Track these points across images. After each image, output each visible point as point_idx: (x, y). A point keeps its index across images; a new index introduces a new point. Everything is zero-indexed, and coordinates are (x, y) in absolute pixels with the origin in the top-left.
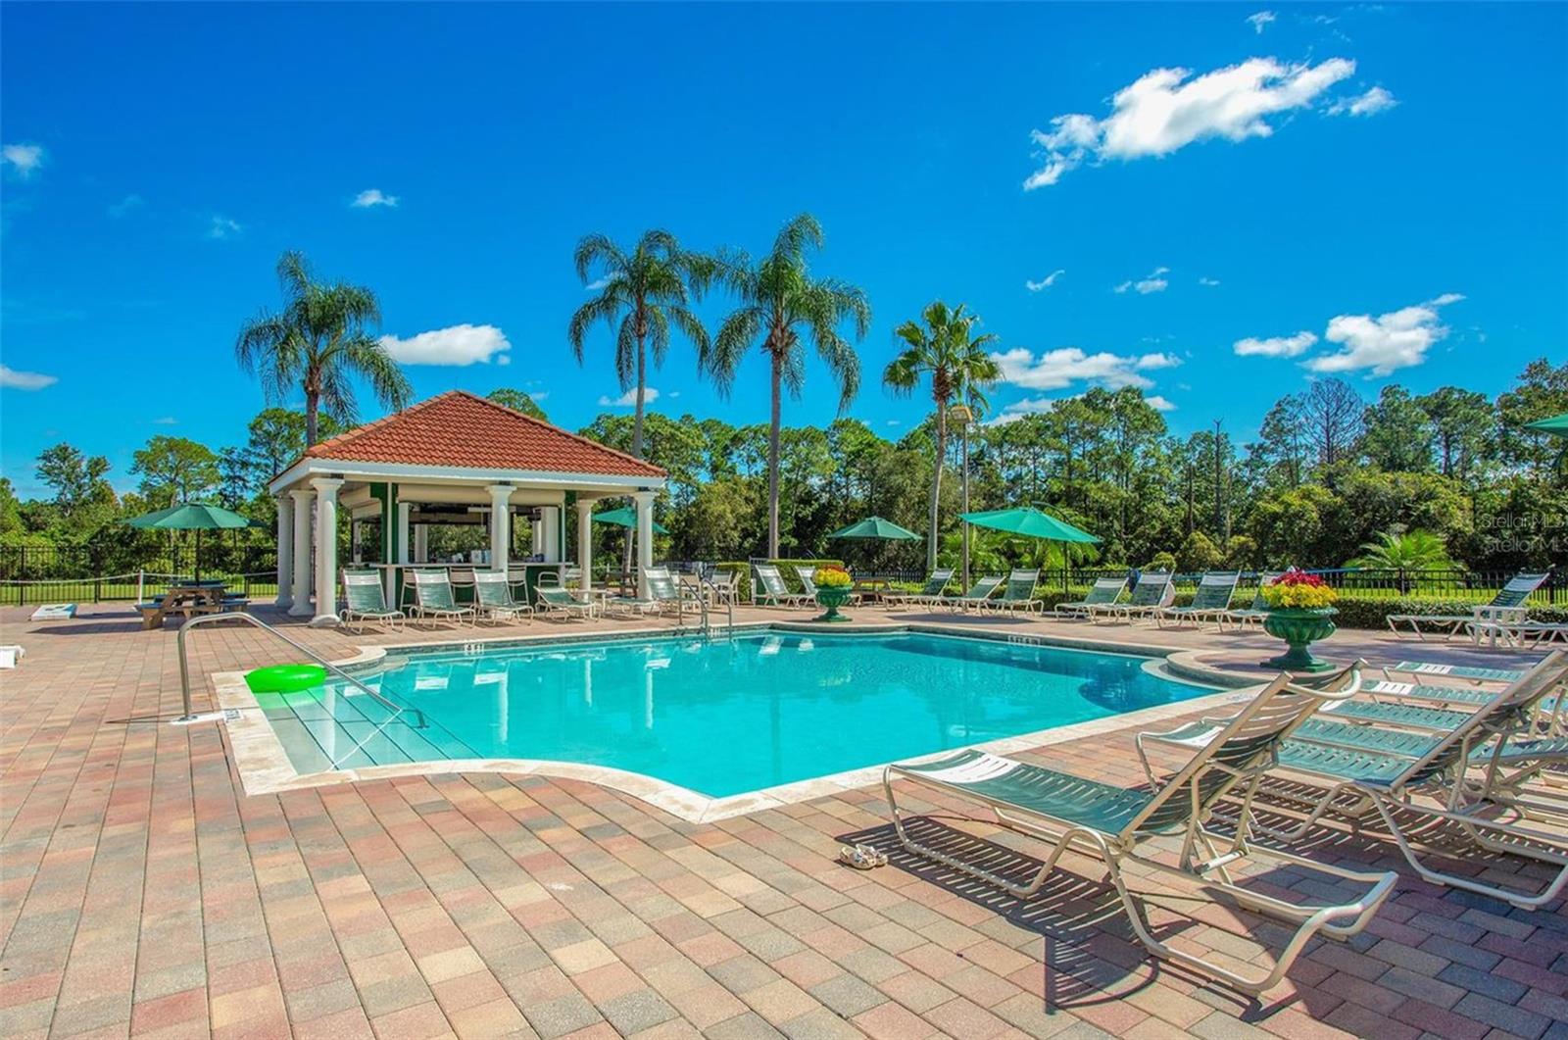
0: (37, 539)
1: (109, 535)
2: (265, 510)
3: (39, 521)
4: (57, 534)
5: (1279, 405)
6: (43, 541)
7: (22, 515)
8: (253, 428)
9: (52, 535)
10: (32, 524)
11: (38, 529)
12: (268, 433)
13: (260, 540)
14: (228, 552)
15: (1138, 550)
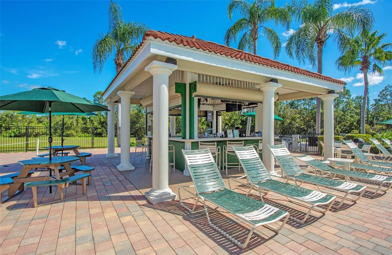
0: (40, 125)
1: (59, 124)
2: (98, 118)
3: (41, 120)
4: (46, 124)
5: (385, 88)
6: (42, 125)
7: (37, 119)
8: (94, 96)
9: (44, 124)
10: (40, 121)
11: (41, 122)
12: (98, 98)
13: (97, 125)
14: (88, 128)
15: (342, 129)
